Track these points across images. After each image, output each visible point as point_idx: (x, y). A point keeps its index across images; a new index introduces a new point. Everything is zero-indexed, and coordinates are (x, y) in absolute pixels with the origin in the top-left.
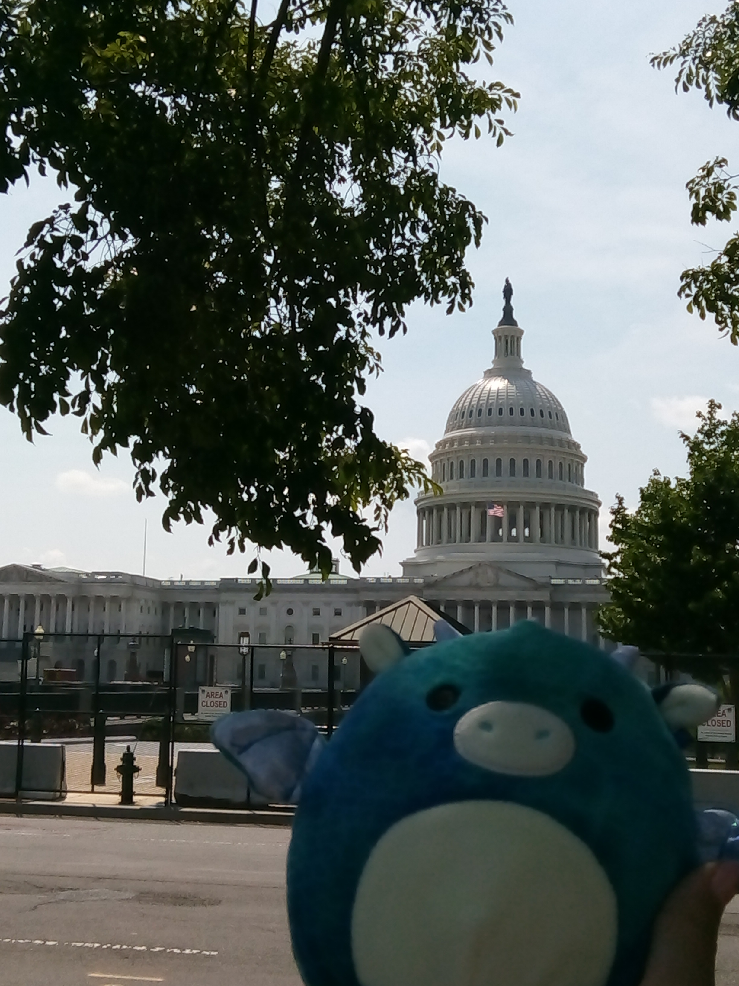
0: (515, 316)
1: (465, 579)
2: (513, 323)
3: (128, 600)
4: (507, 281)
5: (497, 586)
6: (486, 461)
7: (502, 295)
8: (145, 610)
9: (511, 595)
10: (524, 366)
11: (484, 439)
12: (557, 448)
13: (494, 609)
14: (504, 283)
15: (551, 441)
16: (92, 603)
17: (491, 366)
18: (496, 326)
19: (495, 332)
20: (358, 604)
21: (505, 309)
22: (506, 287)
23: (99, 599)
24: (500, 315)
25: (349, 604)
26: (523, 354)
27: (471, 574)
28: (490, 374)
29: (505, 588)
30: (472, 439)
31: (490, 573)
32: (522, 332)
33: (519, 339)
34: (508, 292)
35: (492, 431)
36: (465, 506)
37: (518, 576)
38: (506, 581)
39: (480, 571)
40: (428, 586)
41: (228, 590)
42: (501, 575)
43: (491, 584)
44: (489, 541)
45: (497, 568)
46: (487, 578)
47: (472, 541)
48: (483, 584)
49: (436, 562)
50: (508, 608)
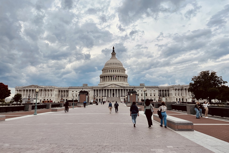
3: (53, 90)
6: (111, 70)
8: (56, 91)
10: (116, 58)
12: (122, 68)
13: (115, 90)
16: (47, 91)
17: (111, 58)
19: (112, 53)
20: (93, 90)
21: (113, 50)
22: (113, 47)
23: (48, 90)
31: (114, 85)
33: (115, 54)
35: (112, 66)
36: (109, 76)
37: (118, 86)
38: (116, 86)
39: (113, 85)
40: (104, 87)
41: (71, 88)
42: (116, 85)
43: (114, 87)
44: (112, 81)
45: (115, 84)
46: (114, 86)
47: (110, 81)
48: (113, 87)
49: (104, 84)
50: (117, 90)
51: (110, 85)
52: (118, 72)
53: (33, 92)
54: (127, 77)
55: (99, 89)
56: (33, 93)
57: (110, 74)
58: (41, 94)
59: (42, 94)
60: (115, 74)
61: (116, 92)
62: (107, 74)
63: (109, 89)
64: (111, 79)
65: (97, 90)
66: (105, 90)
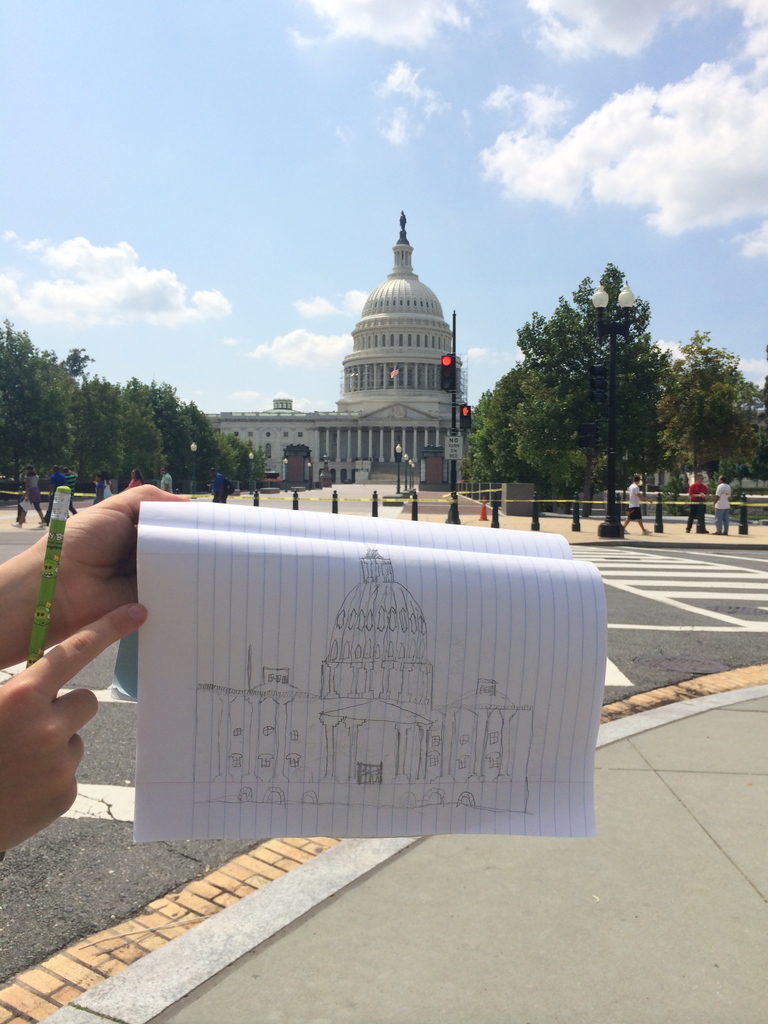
0: (408, 237)
1: (385, 414)
2: (407, 242)
4: (402, 213)
5: (406, 417)
6: (392, 336)
7: (399, 223)
9: (415, 424)
10: (413, 272)
11: (391, 321)
12: (437, 327)
13: (404, 432)
14: (400, 216)
15: (433, 322)
17: (392, 272)
18: (395, 244)
19: (394, 249)
20: (315, 430)
21: (401, 233)
24: (398, 237)
25: (308, 430)
26: (413, 265)
27: (389, 411)
28: (393, 276)
29: (412, 419)
30: (383, 321)
31: (401, 409)
32: (412, 249)
33: (410, 253)
34: (403, 221)
35: (395, 315)
36: (380, 366)
37: (418, 411)
38: (410, 414)
39: (395, 408)
40: (362, 417)
41: (227, 420)
42: (408, 410)
43: (402, 417)
44: (395, 391)
45: (406, 406)
46: (399, 412)
47: (384, 391)
48: (396, 416)
49: (361, 403)
50: (413, 432)
51: (384, 408)
52: (418, 345)
55: (338, 425)
57: (385, 354)
60: (406, 354)
61: (410, 441)
62: (375, 355)
63: (381, 424)
65: (333, 431)
66: (365, 430)
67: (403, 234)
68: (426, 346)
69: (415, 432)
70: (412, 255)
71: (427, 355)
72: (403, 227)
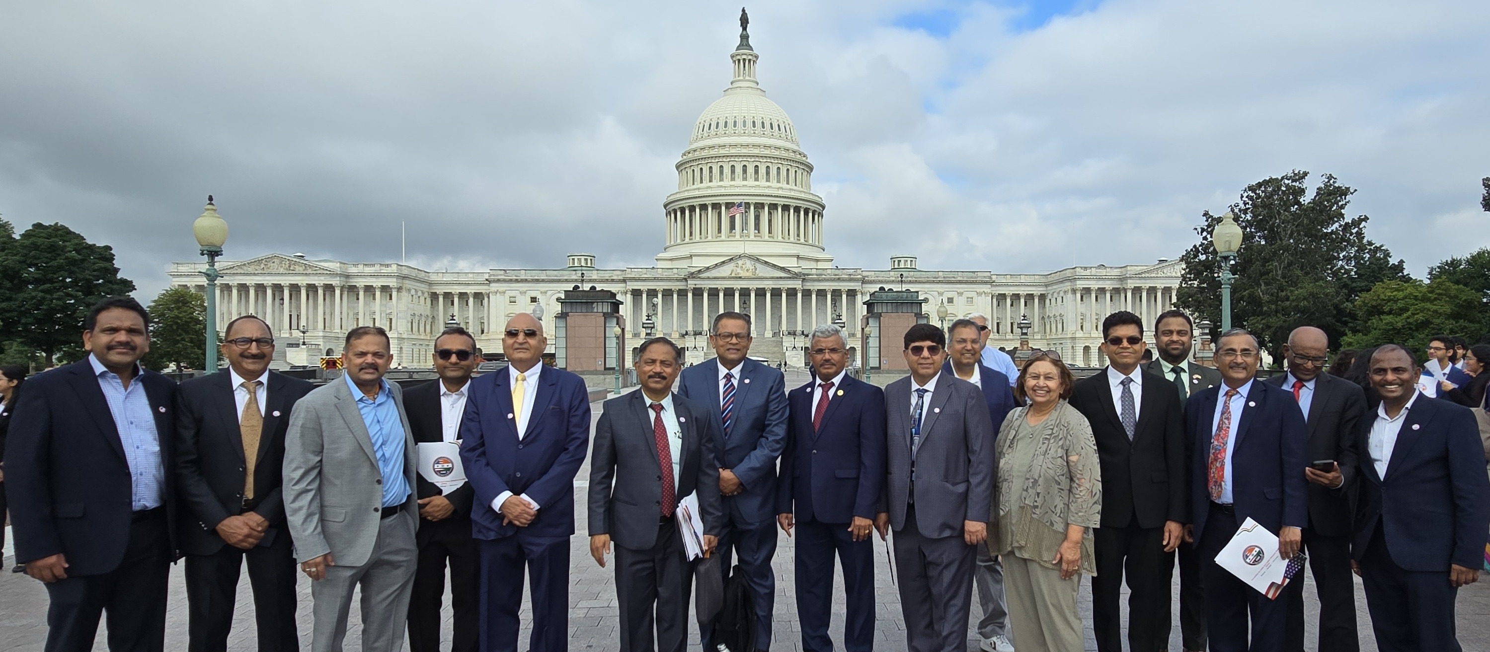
0: (751, 41)
1: (726, 270)
2: (750, 48)
3: (399, 289)
4: (743, 10)
5: (755, 276)
7: (739, 23)
8: (416, 300)
9: (768, 285)
10: (758, 87)
13: (753, 295)
14: (739, 12)
16: (361, 294)
17: (730, 86)
18: (734, 51)
19: (732, 57)
20: (626, 293)
21: (742, 36)
22: (742, 15)
23: (369, 289)
24: (737, 41)
27: (731, 266)
29: (764, 278)
31: (749, 264)
32: (757, 57)
33: (755, 61)
34: (744, 21)
36: (716, 206)
37: (774, 266)
38: (763, 271)
39: (740, 262)
40: (692, 276)
41: (498, 281)
42: (758, 265)
43: (749, 274)
44: (738, 237)
45: (755, 259)
46: (746, 268)
47: (723, 238)
48: (743, 274)
49: (691, 257)
50: (765, 295)
51: (723, 262)
52: (768, 180)
53: (283, 299)
54: (821, 215)
55: (660, 286)
56: (282, 311)
57: (723, 191)
58: (328, 311)
59: (332, 314)
60: (752, 191)
61: (761, 307)
62: (709, 192)
63: (721, 285)
64: (732, 227)
65: (652, 293)
66: (698, 293)
67: (745, 37)
68: (779, 181)
69: (768, 295)
70: (757, 65)
71: (780, 193)
72: (745, 29)
